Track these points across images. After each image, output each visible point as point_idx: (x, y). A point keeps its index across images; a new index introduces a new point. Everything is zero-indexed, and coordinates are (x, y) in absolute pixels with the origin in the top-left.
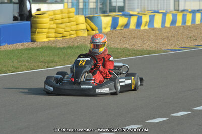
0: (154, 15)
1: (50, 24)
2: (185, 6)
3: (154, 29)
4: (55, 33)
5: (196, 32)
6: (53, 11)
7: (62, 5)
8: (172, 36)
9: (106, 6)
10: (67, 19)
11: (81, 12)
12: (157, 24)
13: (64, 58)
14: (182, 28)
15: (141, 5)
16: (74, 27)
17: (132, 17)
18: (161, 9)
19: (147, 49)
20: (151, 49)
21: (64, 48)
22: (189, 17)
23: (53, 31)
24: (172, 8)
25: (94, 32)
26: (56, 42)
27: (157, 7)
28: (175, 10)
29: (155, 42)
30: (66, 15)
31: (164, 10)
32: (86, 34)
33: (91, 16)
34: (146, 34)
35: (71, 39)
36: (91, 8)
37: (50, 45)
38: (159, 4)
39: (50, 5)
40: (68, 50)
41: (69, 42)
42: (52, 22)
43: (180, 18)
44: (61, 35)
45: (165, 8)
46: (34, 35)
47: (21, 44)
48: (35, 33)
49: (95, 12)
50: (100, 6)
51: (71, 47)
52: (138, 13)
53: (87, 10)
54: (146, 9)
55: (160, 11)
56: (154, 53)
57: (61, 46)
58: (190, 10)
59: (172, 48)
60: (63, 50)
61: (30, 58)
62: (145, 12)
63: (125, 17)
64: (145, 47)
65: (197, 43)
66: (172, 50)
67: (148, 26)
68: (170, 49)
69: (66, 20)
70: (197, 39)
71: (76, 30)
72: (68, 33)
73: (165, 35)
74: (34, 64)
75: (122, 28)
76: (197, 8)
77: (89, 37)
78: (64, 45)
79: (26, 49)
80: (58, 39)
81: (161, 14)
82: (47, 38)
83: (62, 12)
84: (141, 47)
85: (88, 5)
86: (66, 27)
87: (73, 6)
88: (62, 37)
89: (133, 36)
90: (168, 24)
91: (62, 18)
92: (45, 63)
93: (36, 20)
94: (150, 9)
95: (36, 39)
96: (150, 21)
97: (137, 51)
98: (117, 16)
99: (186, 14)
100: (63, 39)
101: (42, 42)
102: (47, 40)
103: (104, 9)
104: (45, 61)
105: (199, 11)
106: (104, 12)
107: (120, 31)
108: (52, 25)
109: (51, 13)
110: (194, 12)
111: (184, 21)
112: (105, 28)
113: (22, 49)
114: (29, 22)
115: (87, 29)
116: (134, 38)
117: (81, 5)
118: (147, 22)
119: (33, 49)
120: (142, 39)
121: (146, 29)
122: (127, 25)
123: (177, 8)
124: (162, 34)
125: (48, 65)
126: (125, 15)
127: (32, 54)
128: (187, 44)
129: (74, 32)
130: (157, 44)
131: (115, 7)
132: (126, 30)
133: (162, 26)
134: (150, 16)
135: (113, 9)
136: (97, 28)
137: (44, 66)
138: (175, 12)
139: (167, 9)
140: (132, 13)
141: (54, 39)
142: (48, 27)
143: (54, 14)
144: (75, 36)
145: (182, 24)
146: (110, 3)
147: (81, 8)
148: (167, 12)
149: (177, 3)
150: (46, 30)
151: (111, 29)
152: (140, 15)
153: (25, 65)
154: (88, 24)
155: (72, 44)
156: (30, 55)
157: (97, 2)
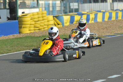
0: (97, 14)
2: (117, 7)
3: (97, 22)
4: (34, 27)
6: (33, 13)
7: (38, 9)
9: (67, 9)
11: (51, 13)
12: (99, 19)
14: (115, 21)
15: (89, 8)
16: (46, 23)
17: (83, 15)
18: (102, 10)
21: (40, 37)
22: (120, 14)
24: (109, 8)
25: (59, 26)
26: (35, 33)
27: (100, 8)
28: (111, 10)
29: (98, 31)
30: (41, 15)
31: (104, 10)
33: (57, 15)
34: (92, 26)
35: (44, 31)
37: (31, 35)
38: (101, 6)
39: (30, 9)
41: (43, 33)
42: (32, 20)
43: (114, 15)
44: (38, 29)
45: (105, 9)
46: (21, 29)
47: (12, 35)
48: (22, 28)
49: (60, 13)
50: (63, 9)
51: (44, 36)
52: (87, 13)
53: (55, 12)
54: (93, 10)
55: (102, 11)
57: (38, 35)
58: (121, 10)
60: (39, 38)
61: (18, 44)
62: (92, 12)
66: (109, 36)
67: (94, 20)
68: (108, 35)
69: (41, 19)
72: (42, 27)
73: (104, 26)
74: (21, 48)
75: (77, 23)
78: (40, 35)
79: (16, 38)
80: (37, 31)
81: (102, 13)
82: (29, 30)
83: (38, 13)
85: (56, 9)
86: (41, 23)
87: (45, 10)
88: (39, 29)
90: (106, 19)
91: (38, 18)
92: (28, 47)
93: (22, 20)
94: (95, 10)
95: (22, 31)
96: (95, 18)
98: (73, 15)
99: (118, 12)
100: (39, 31)
101: (26, 33)
102: (29, 32)
103: (66, 11)
104: (28, 45)
106: (65, 13)
107: (75, 25)
108: (32, 22)
109: (31, 14)
111: (117, 17)
112: (66, 23)
113: (13, 39)
115: (54, 24)
117: (51, 9)
118: (93, 18)
119: (21, 38)
121: (92, 23)
123: (112, 9)
125: (29, 48)
126: (78, 14)
128: (119, 31)
129: (46, 26)
131: (73, 9)
133: (102, 20)
134: (95, 14)
135: (71, 11)
136: (61, 23)
137: (27, 49)
138: (110, 11)
139: (106, 10)
140: (83, 13)
141: (33, 31)
142: (29, 23)
144: (47, 29)
145: (115, 19)
146: (70, 7)
147: (51, 11)
148: (106, 11)
149: (112, 5)
150: (29, 26)
151: (70, 24)
152: (88, 14)
153: (15, 49)
154: (55, 21)
155: (45, 34)
156: (18, 42)
157: (61, 6)
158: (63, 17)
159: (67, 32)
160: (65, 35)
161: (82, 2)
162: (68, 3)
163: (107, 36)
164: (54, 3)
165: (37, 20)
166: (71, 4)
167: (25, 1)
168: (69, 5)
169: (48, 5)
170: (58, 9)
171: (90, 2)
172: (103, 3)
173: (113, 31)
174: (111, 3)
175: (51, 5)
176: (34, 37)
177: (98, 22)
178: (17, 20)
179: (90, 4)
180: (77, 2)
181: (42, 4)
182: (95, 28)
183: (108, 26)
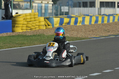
0: (85, 17)
2: (104, 12)
3: (85, 25)
5: (109, 27)
6: (26, 14)
7: (31, 10)
8: (95, 30)
9: (58, 11)
10: (34, 19)
12: (87, 22)
13: (30, 41)
14: (101, 25)
15: (79, 11)
16: (38, 24)
17: (72, 18)
18: (90, 14)
20: (82, 37)
21: (31, 36)
22: (106, 18)
23: (25, 26)
24: (97, 13)
25: (49, 27)
26: (27, 32)
27: (88, 13)
28: (99, 14)
29: (84, 33)
30: (33, 16)
31: (92, 14)
32: (44, 28)
33: (48, 17)
34: (80, 28)
35: (35, 31)
36: (49, 13)
37: (23, 34)
38: (89, 11)
39: (24, 10)
40: (33, 37)
42: (25, 21)
43: (100, 19)
44: (30, 28)
45: (93, 13)
46: (14, 28)
47: (6, 33)
48: (15, 27)
50: (54, 11)
51: (35, 35)
52: (76, 16)
53: (47, 14)
54: (82, 14)
56: (84, 39)
57: (29, 34)
58: (107, 15)
59: (94, 36)
60: (30, 37)
61: (10, 41)
63: (68, 18)
64: (79, 36)
65: (109, 34)
66: (94, 38)
67: (82, 24)
68: (93, 37)
70: (109, 31)
71: (39, 26)
72: (34, 27)
73: (91, 28)
74: (12, 45)
75: (66, 25)
76: (111, 13)
77: (46, 29)
78: (31, 34)
79: (9, 36)
80: (28, 30)
81: (89, 17)
82: (22, 30)
83: (30, 14)
84: (76, 35)
85: (48, 11)
86: (33, 23)
87: (38, 11)
88: (31, 29)
89: (72, 29)
90: (93, 23)
92: (19, 44)
93: (15, 20)
94: (84, 14)
95: (15, 30)
96: (83, 21)
97: (74, 38)
98: (63, 18)
99: (104, 17)
100: (31, 31)
101: (19, 32)
102: (21, 31)
104: (19, 43)
105: (112, 15)
106: (56, 15)
107: (65, 26)
108: (24, 22)
109: (24, 15)
110: (109, 16)
111: (103, 21)
112: (56, 25)
113: (6, 37)
114: (11, 20)
115: (45, 25)
117: (43, 11)
118: (81, 21)
119: (13, 36)
120: (77, 31)
121: (80, 26)
124: (89, 28)
127: (11, 39)
128: (103, 34)
129: (38, 26)
130: (86, 34)
131: (63, 12)
132: (68, 25)
133: (89, 24)
134: (83, 18)
135: (62, 14)
136: (51, 25)
138: (97, 15)
140: (73, 16)
141: (25, 30)
142: (22, 23)
143: (26, 16)
144: (38, 29)
145: (102, 23)
146: (61, 10)
147: (43, 13)
148: (93, 16)
149: (100, 10)
150: (21, 25)
151: (59, 25)
154: (46, 22)
155: (36, 33)
157: (52, 9)
158: (53, 20)
161: (72, 6)
162: (59, 7)
164: (46, 6)
165: (30, 21)
166: (62, 8)
167: (20, 3)
168: (60, 8)
169: (41, 7)
170: (50, 11)
171: (80, 7)
172: (91, 8)
173: (99, 33)
174: (98, 8)
175: (43, 8)
176: (26, 36)
178: (11, 19)
179: (80, 8)
180: (68, 6)
181: (35, 6)
182: (82, 30)
183: (94, 29)
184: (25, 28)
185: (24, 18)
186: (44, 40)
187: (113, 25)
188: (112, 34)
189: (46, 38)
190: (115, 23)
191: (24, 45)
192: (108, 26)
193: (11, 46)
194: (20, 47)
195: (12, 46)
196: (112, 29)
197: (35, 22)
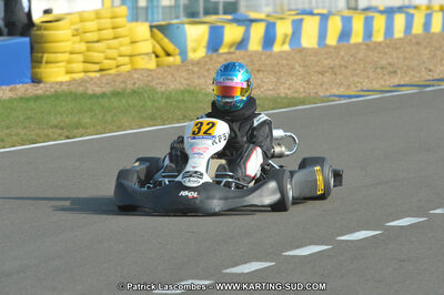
0: (302, 20)
1: (74, 43)
3: (302, 50)
4: (84, 62)
5: (395, 56)
6: (80, 14)
8: (340, 66)
9: (198, 1)
10: (111, 31)
11: (142, 15)
12: (309, 39)
14: (364, 47)
16: (126, 50)
17: (254, 24)
18: (317, 8)
19: (286, 94)
20: (296, 95)
21: (103, 95)
22: (379, 22)
23: (80, 57)
24: (342, 4)
25: (171, 59)
26: (87, 82)
27: (310, 3)
28: (349, 8)
29: (303, 79)
30: (107, 22)
31: (324, 8)
32: (152, 64)
33: (164, 23)
34: (284, 62)
35: (119, 75)
36: (164, 7)
37: (73, 88)
40: (113, 100)
41: (115, 81)
42: (77, 38)
43: (358, 25)
44: (97, 67)
45: (327, 5)
46: (39, 68)
47: (8, 88)
48: (41, 62)
49: (173, 16)
50: (183, 1)
51: (119, 93)
52: (268, 16)
53: (155, 10)
54: (286, 8)
55: (316, 12)
56: (302, 102)
57: (98, 90)
58: (382, 8)
59: (341, 91)
60: (101, 99)
61: (30, 118)
62: (283, 12)
63: (239, 25)
64: (283, 91)
65: (396, 81)
66: (340, 97)
67: (290, 44)
68: (337, 93)
69: (108, 33)
70: (395, 72)
71: (130, 56)
72: (113, 63)
73: (326, 62)
74: (37, 131)
75: (233, 50)
76: (397, 3)
77: (159, 70)
78: (104, 90)
79: (21, 98)
80: (92, 75)
81: (317, 18)
82: (68, 72)
83: (98, 15)
84: (274, 89)
85: (159, 0)
86: (109, 48)
87: (123, 2)
88: (101, 70)
89: (256, 67)
90: (332, 40)
91: (99, 30)
92: (62, 128)
93: (42, 36)
94: (293, 7)
95: (43, 75)
96: (294, 33)
97: (265, 99)
98: (219, 24)
99: (372, 18)
100: (101, 76)
101: (57, 83)
102: (66, 78)
103: (193, 9)
104: (62, 124)
105: (400, 9)
106: (192, 14)
107: (228, 56)
108: (77, 45)
110: (390, 12)
111: (368, 33)
112: (195, 50)
113: (11, 100)
114: (27, 40)
115: (154, 52)
116: (258, 71)
117: (142, 2)
118: (286, 36)
119: (37, 98)
120: (276, 73)
121: (285, 52)
122: (242, 44)
123: (352, 4)
124: (320, 60)
125: (66, 133)
126: (238, 21)
127: (32, 109)
128: (374, 82)
129: (126, 59)
130: (308, 83)
131: (217, 3)
132: (240, 53)
133: (319, 44)
134: (294, 22)
135: (212, 9)
136: (177, 51)
137: (60, 135)
138: (347, 13)
139: (331, 7)
140: (253, 15)
141: (82, 75)
142: (68, 50)
144: (128, 68)
145: (364, 39)
147: (142, 8)
148: (331, 13)
150: (65, 56)
151: (207, 52)
152: (271, 20)
153: (18, 134)
154: (158, 42)
155: (122, 85)
156: (29, 113)
158: (184, 29)
159: (197, 81)
160: (189, 91)
163: (335, 96)
165: (95, 39)
173: (356, 79)
176: (84, 96)
177: (304, 49)
182: (294, 68)
183: (337, 62)
184: (80, 66)
185: (77, 30)
186: (156, 109)
187: (408, 49)
188: (407, 80)
189: (163, 102)
190: (414, 41)
191: (81, 131)
192: (386, 50)
193: (33, 137)
194: (68, 138)
195: (38, 136)
196: (406, 63)
197: (116, 41)
